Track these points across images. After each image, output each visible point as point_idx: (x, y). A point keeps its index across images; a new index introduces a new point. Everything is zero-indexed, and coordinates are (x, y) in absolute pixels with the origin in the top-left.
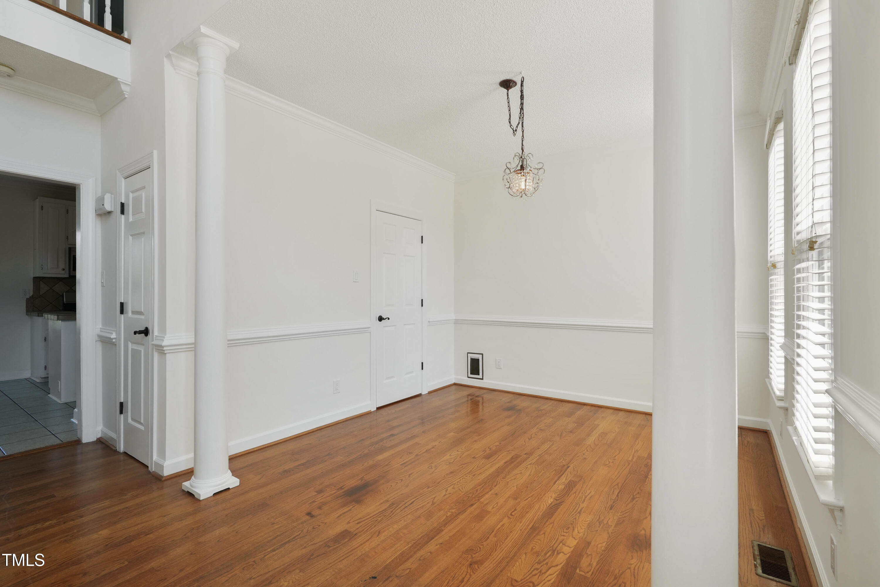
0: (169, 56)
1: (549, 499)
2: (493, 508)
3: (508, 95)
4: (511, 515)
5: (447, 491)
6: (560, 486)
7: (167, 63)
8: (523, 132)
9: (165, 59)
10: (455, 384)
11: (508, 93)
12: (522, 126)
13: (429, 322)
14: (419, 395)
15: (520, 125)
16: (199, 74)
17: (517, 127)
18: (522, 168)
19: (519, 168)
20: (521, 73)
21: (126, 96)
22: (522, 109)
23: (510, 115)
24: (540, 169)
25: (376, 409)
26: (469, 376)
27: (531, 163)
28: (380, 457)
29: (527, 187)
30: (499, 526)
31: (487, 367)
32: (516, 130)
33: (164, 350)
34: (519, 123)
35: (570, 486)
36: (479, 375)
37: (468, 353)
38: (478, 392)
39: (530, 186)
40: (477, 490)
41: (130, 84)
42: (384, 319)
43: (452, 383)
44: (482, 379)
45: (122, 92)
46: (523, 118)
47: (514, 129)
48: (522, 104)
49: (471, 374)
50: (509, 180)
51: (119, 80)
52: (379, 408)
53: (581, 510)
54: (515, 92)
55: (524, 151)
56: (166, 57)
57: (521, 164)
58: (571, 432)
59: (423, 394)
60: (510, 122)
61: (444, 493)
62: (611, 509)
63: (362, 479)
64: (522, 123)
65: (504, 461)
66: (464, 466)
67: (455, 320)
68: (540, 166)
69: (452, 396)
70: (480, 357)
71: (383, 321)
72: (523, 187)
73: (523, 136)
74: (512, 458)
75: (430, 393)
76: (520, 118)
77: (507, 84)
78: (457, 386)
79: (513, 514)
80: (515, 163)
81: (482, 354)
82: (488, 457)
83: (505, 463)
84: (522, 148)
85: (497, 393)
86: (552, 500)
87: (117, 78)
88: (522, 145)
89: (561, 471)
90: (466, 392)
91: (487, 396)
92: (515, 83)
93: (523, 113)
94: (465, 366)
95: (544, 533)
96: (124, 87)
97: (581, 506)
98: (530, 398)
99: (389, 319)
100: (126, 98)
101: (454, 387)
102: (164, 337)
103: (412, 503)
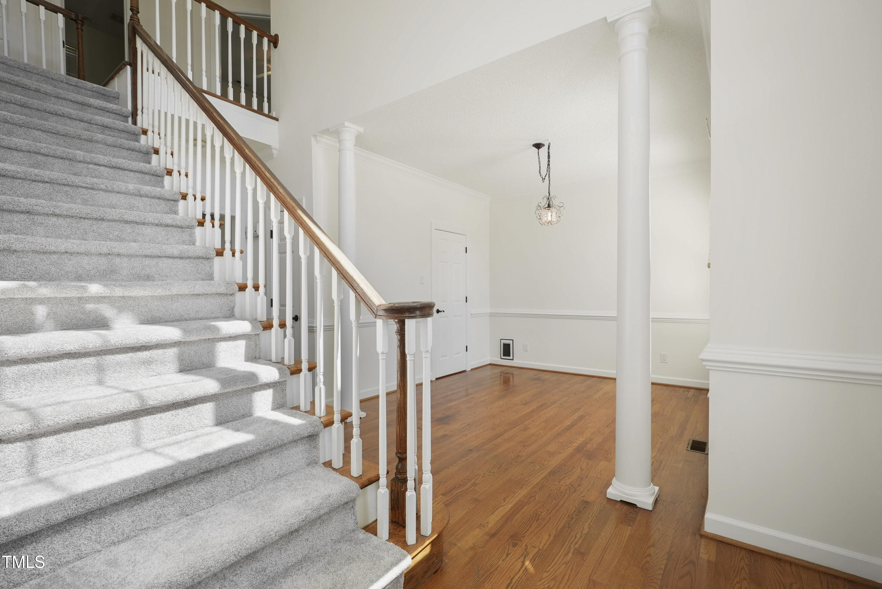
0: (315, 136)
1: (568, 423)
2: (532, 426)
3: (538, 154)
4: (544, 429)
5: (501, 419)
6: (575, 416)
7: (313, 140)
8: (549, 181)
9: (312, 137)
10: (490, 364)
11: (538, 152)
12: (549, 177)
13: (471, 314)
14: (464, 371)
15: (548, 175)
16: (340, 151)
17: (545, 177)
18: (549, 206)
19: (547, 206)
20: (548, 140)
21: (274, 157)
22: (549, 165)
23: (540, 167)
24: (561, 207)
25: (435, 379)
26: (502, 358)
27: (555, 202)
28: (450, 404)
29: (553, 219)
30: (538, 433)
31: (517, 350)
32: (544, 179)
33: (314, 330)
34: (547, 174)
35: (581, 418)
36: (510, 356)
37: (501, 339)
38: (509, 370)
39: (554, 219)
40: (521, 419)
41: (278, 149)
42: (441, 312)
43: (488, 363)
44: (513, 360)
45: (272, 154)
46: (549, 171)
47: (543, 178)
48: (549, 161)
49: (503, 356)
50: (540, 215)
51: (272, 147)
52: (437, 379)
53: (588, 427)
54: (543, 151)
55: (550, 194)
56: (313, 136)
57: (548, 203)
58: (583, 392)
59: (467, 370)
60: (540, 173)
61: (500, 420)
62: (607, 427)
63: (443, 414)
64: (549, 174)
65: (536, 406)
66: (510, 408)
67: (490, 313)
68: (561, 205)
69: (488, 372)
70: (511, 342)
71: (440, 313)
72: (550, 219)
73: (549, 183)
74: (541, 405)
75: (472, 370)
76: (547, 171)
77: (538, 146)
78: (492, 366)
79: (545, 428)
80: (545, 203)
81: (513, 340)
82: (525, 404)
83: (537, 407)
84: (549, 192)
85: (524, 370)
86: (569, 423)
87: (271, 146)
88: (549, 190)
89: (575, 411)
90: (498, 370)
91: (516, 372)
92: (543, 145)
93: (549, 168)
94: (498, 350)
95: (565, 436)
96: (274, 152)
97: (588, 425)
98: (550, 373)
99: (444, 311)
100: (274, 158)
101: (489, 367)
102: (314, 321)
103: (481, 424)
